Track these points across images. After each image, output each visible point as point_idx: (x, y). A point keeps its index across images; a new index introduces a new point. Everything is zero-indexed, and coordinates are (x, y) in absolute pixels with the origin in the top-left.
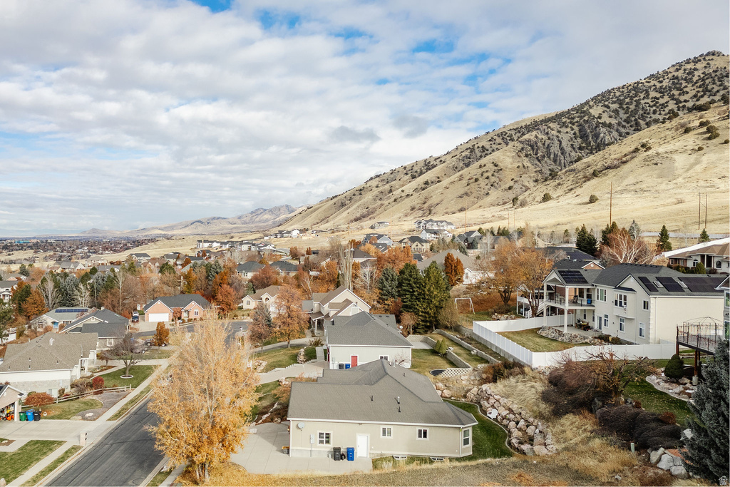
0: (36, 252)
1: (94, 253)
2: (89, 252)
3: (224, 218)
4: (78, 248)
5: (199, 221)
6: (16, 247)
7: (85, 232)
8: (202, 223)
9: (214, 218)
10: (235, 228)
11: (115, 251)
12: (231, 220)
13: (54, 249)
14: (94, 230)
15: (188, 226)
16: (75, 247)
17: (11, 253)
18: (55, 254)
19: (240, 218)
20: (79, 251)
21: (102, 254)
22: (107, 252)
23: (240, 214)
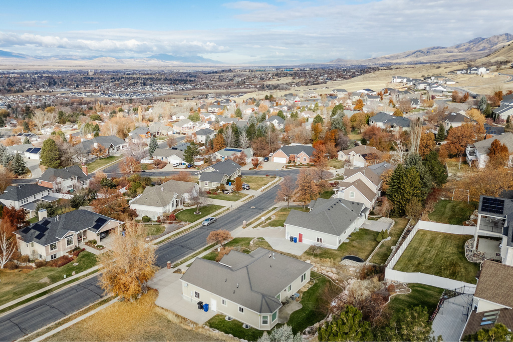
0: (294, 79)
1: (330, 79)
2: (327, 79)
3: (443, 48)
4: (321, 76)
5: (419, 51)
6: (283, 75)
7: (332, 61)
8: (423, 52)
9: (434, 48)
10: (451, 56)
11: (345, 78)
12: (448, 50)
13: (305, 77)
14: (339, 60)
15: (409, 55)
16: (319, 75)
17: (279, 79)
18: (305, 80)
19: (457, 47)
20: (321, 78)
21: (335, 80)
22: (339, 79)
23: (458, 43)
